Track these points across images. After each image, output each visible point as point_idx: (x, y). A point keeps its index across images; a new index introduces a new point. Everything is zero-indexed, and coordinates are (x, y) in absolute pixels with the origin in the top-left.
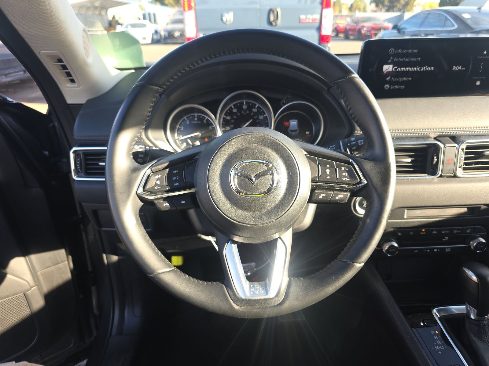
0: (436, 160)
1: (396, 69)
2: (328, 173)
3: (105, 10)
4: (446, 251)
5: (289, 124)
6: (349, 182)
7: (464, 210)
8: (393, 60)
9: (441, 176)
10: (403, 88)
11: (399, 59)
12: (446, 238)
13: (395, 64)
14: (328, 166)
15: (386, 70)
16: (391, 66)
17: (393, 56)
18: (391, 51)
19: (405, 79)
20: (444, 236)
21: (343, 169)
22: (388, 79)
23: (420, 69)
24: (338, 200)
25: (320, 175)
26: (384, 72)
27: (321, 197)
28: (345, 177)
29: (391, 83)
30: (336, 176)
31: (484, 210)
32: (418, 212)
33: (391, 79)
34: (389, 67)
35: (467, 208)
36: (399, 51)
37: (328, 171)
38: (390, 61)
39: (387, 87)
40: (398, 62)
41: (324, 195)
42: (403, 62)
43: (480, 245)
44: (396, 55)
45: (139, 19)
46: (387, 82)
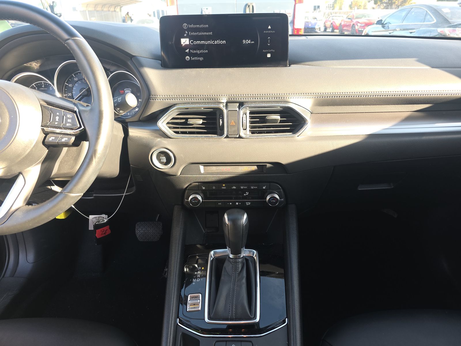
0: (221, 122)
1: (192, 42)
2: (57, 120)
3: (119, 7)
4: (247, 204)
5: (124, 91)
6: (71, 127)
7: (254, 168)
8: (188, 34)
9: (227, 137)
10: (202, 59)
11: (193, 34)
12: (247, 194)
13: (191, 38)
14: (58, 114)
15: (184, 43)
16: (188, 40)
17: (187, 30)
18: (185, 26)
19: (202, 51)
20: (244, 191)
21: (68, 116)
22: (187, 51)
23: (213, 42)
24: (63, 142)
25: (51, 122)
26: (182, 45)
27: (50, 139)
28: (69, 123)
29: (190, 54)
30: (63, 123)
31: (270, 168)
32: (214, 169)
33: (189, 51)
34: (186, 40)
35: (257, 166)
36: (192, 26)
37: (57, 118)
38: (185, 35)
39: (188, 58)
40: (192, 36)
41: (54, 138)
42: (197, 36)
43: (272, 200)
44: (189, 30)
45: (150, 16)
46: (187, 54)
